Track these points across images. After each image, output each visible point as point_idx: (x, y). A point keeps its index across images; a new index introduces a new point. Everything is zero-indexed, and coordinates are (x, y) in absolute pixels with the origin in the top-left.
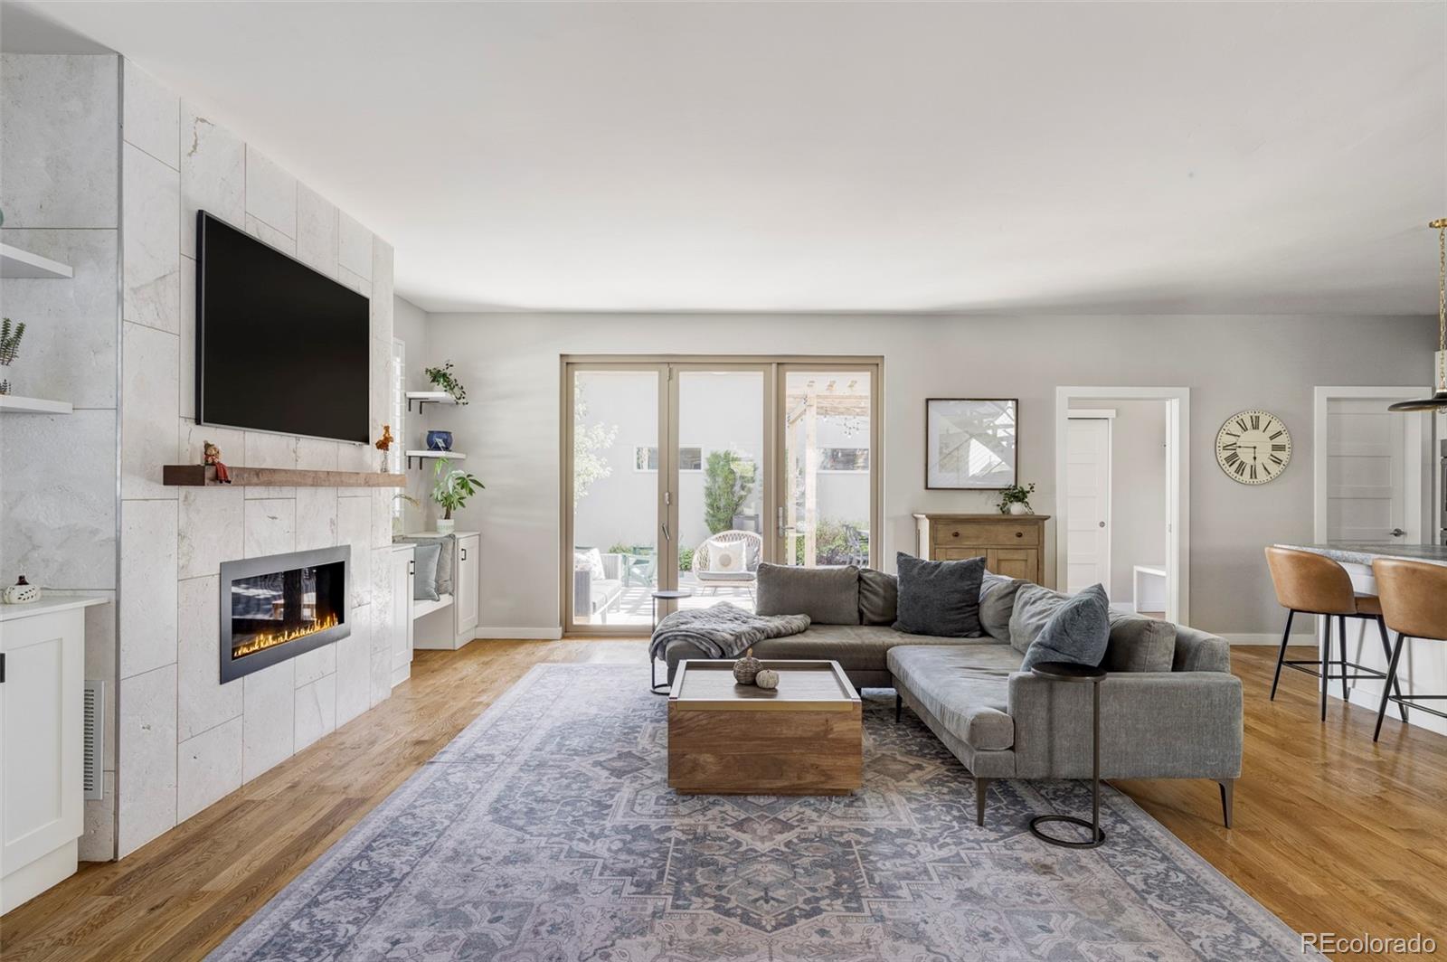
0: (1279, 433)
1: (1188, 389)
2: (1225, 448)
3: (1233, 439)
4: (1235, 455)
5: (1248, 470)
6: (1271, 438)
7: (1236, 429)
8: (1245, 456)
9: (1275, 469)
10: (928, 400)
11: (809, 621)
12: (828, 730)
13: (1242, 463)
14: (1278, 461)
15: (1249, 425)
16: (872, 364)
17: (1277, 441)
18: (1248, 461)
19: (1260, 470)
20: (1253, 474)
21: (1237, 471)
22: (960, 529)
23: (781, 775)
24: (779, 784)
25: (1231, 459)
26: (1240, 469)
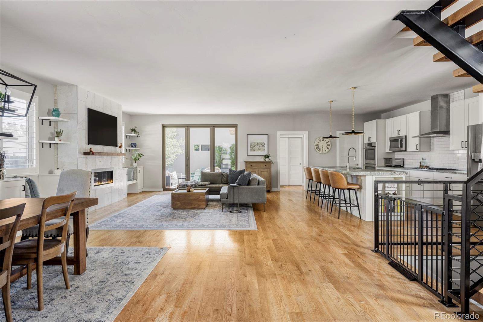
0: (328, 142)
1: (307, 132)
2: (316, 145)
3: (318, 143)
4: (318, 147)
5: (321, 150)
6: (327, 143)
7: (319, 141)
8: (320, 147)
9: (327, 150)
10: (247, 135)
11: (210, 183)
12: (200, 197)
13: (320, 149)
14: (328, 148)
15: (321, 140)
16: (235, 126)
17: (328, 144)
18: (321, 148)
19: (324, 151)
20: (323, 151)
21: (319, 151)
22: (252, 164)
23: (191, 205)
24: (191, 207)
25: (317, 148)
26: (320, 150)
